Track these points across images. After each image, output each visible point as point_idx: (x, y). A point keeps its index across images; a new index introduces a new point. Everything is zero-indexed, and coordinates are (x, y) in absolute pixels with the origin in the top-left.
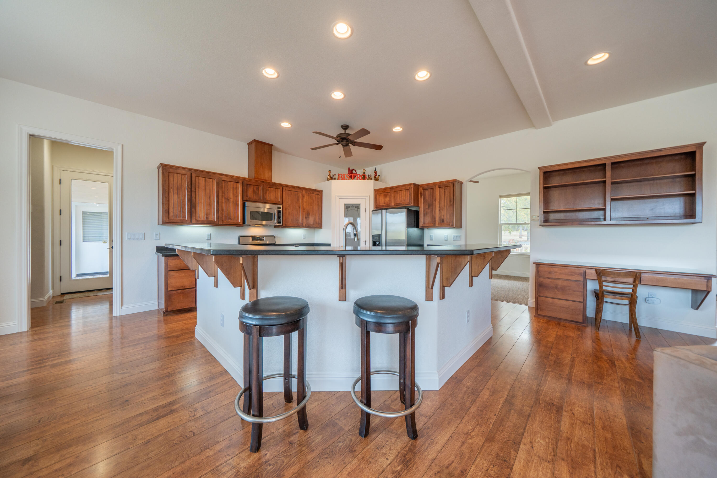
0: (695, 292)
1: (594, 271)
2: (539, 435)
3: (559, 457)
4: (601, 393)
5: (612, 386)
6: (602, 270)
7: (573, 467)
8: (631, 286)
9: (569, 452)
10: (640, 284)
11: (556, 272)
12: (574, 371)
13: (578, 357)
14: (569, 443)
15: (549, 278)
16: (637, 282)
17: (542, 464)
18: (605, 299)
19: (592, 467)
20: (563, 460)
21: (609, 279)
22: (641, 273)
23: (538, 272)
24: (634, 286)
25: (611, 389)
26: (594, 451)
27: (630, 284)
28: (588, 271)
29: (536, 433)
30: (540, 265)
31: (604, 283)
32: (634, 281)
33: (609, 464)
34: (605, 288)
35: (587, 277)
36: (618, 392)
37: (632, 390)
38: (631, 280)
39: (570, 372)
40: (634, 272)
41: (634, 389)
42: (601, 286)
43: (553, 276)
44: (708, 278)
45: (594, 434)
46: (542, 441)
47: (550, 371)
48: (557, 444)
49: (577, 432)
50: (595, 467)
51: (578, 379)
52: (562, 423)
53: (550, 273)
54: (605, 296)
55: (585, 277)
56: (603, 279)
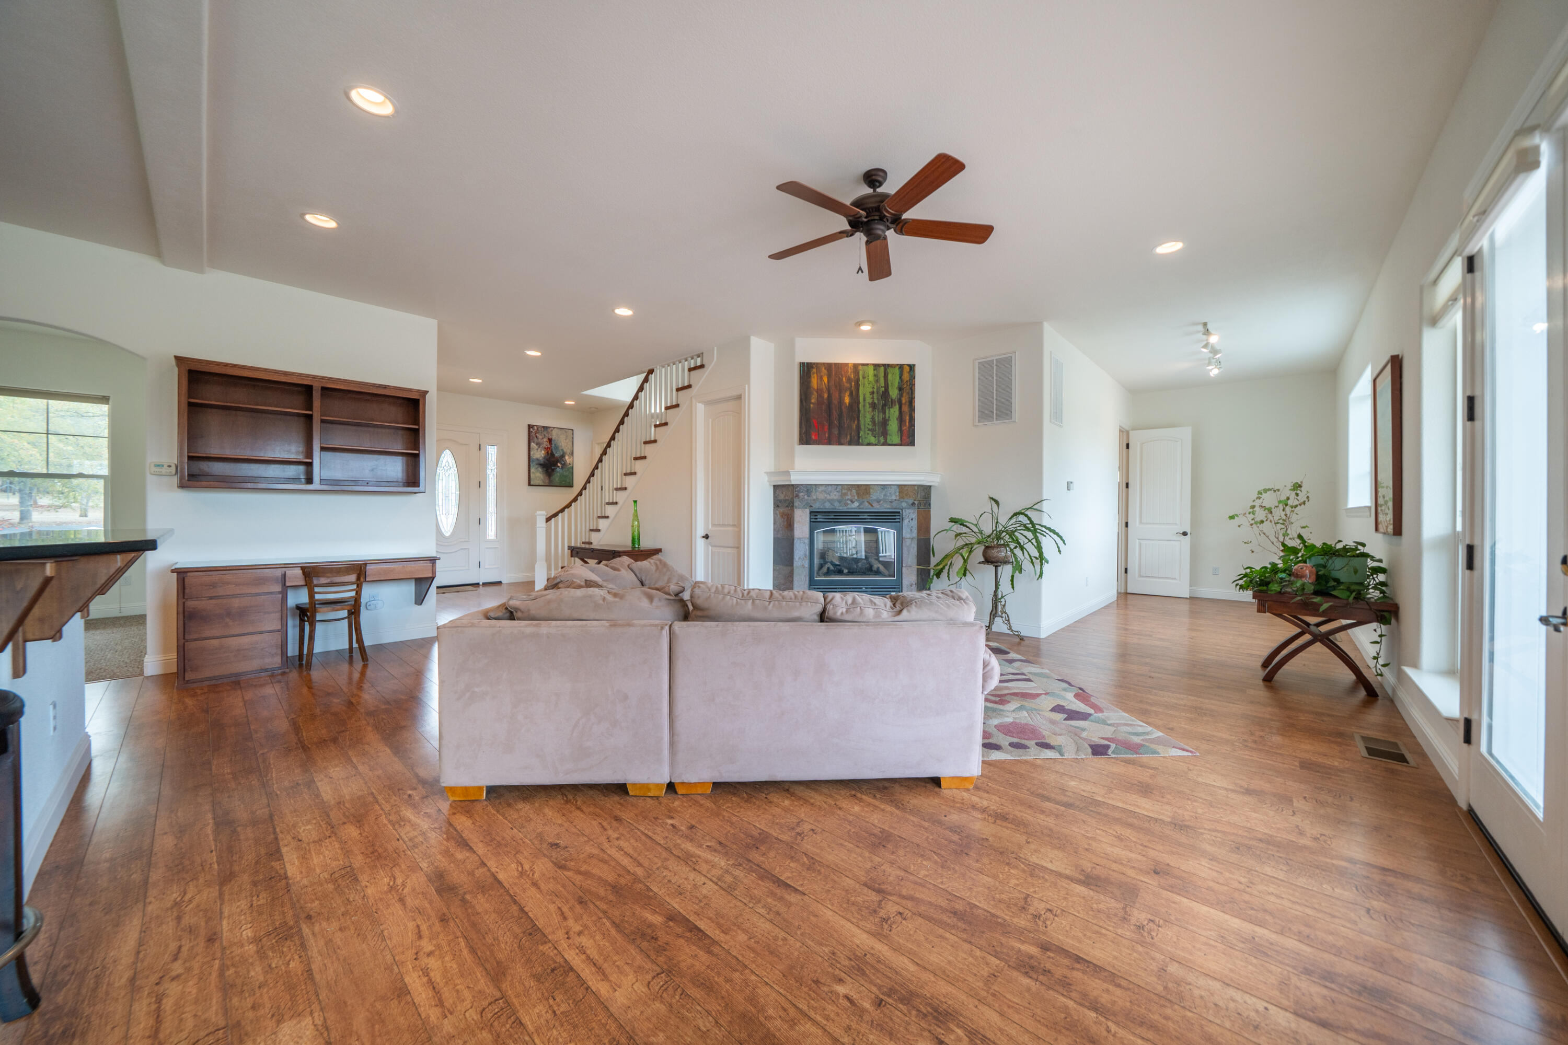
0: (419, 581)
1: (299, 572)
2: (300, 824)
3: (339, 824)
4: (351, 740)
5: (360, 726)
6: (313, 567)
7: (359, 822)
8: (354, 587)
9: (347, 813)
10: (365, 581)
11: (228, 583)
12: (304, 734)
13: (300, 716)
14: (342, 807)
15: (211, 598)
16: (362, 579)
17: (323, 844)
18: (319, 617)
19: (377, 807)
20: (345, 823)
21: (323, 580)
22: (366, 564)
23: (184, 589)
24: (357, 587)
25: (360, 730)
26: (372, 793)
27: (352, 583)
28: (289, 572)
29: (294, 826)
30: (189, 574)
31: (316, 589)
32: (358, 579)
33: (391, 794)
34: (317, 597)
35: (288, 584)
36: (370, 729)
37: (383, 719)
38: (353, 578)
39: (299, 738)
40: (359, 564)
41: (384, 717)
42: (311, 595)
43: (221, 591)
44: (433, 560)
45: (364, 779)
46: (309, 827)
47: (268, 752)
48: (328, 816)
49: (345, 791)
50: (380, 805)
51: (315, 740)
52: (323, 794)
53: (214, 585)
54: (319, 610)
55: (284, 584)
56: (315, 582)
